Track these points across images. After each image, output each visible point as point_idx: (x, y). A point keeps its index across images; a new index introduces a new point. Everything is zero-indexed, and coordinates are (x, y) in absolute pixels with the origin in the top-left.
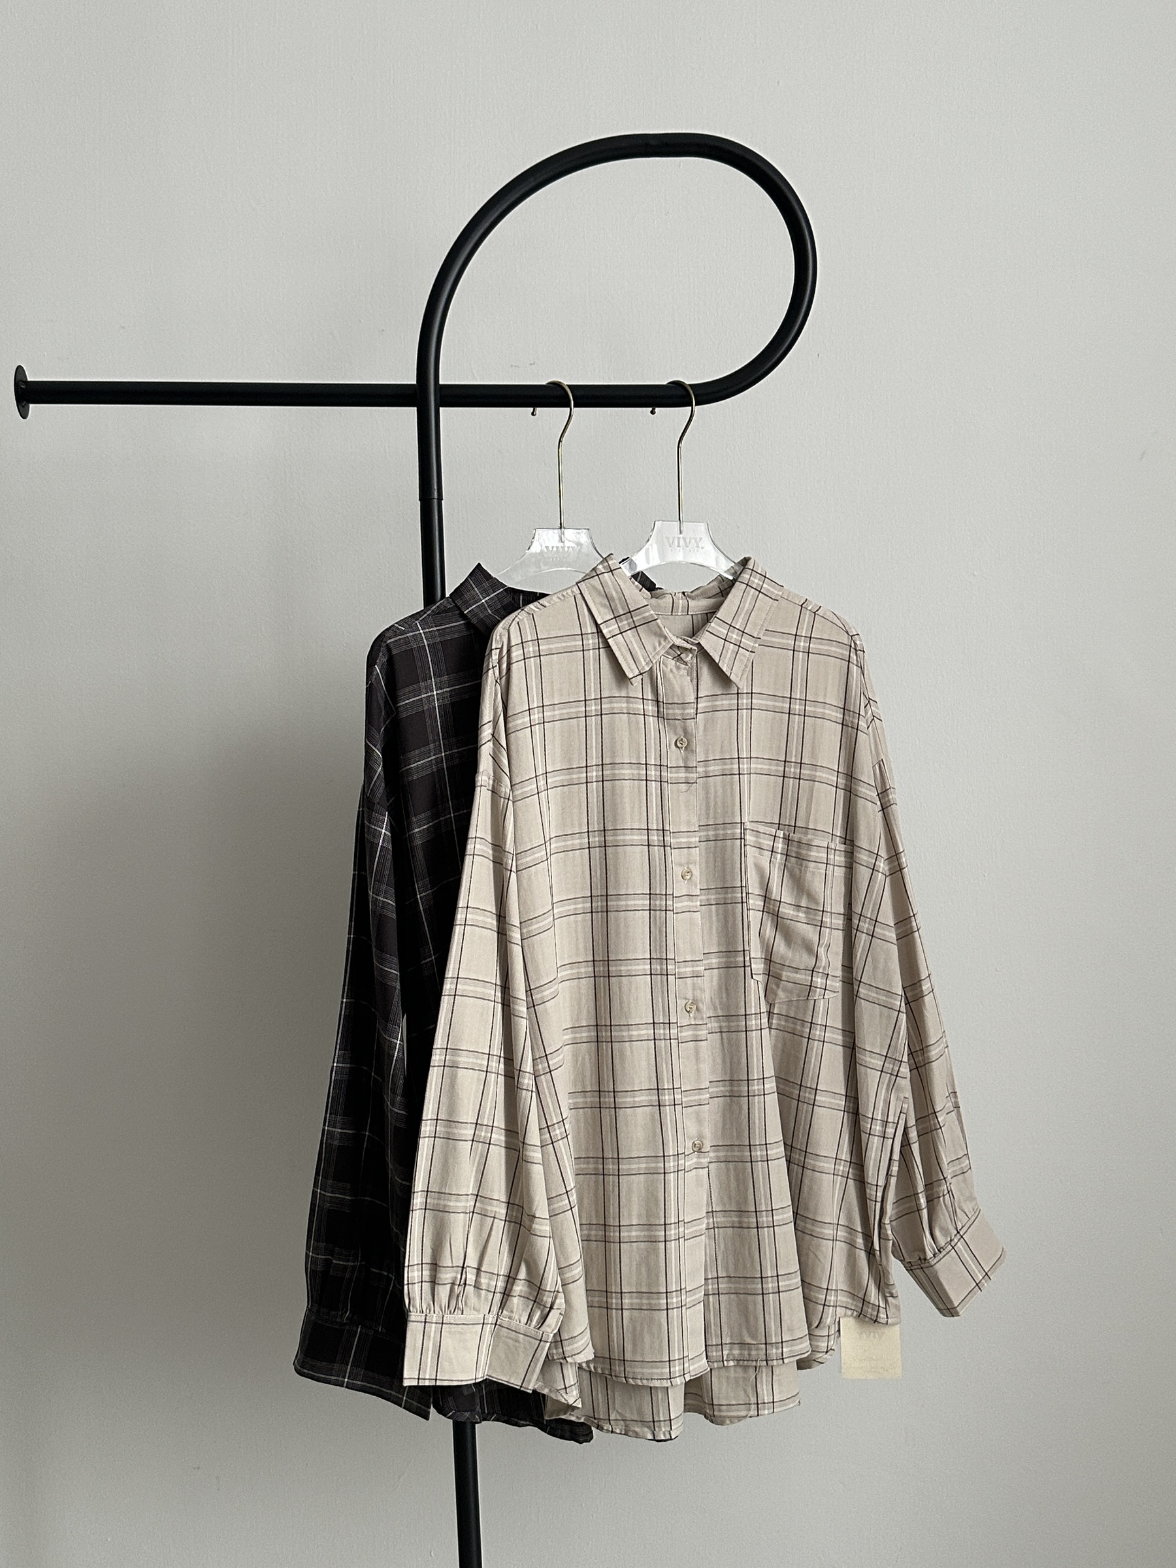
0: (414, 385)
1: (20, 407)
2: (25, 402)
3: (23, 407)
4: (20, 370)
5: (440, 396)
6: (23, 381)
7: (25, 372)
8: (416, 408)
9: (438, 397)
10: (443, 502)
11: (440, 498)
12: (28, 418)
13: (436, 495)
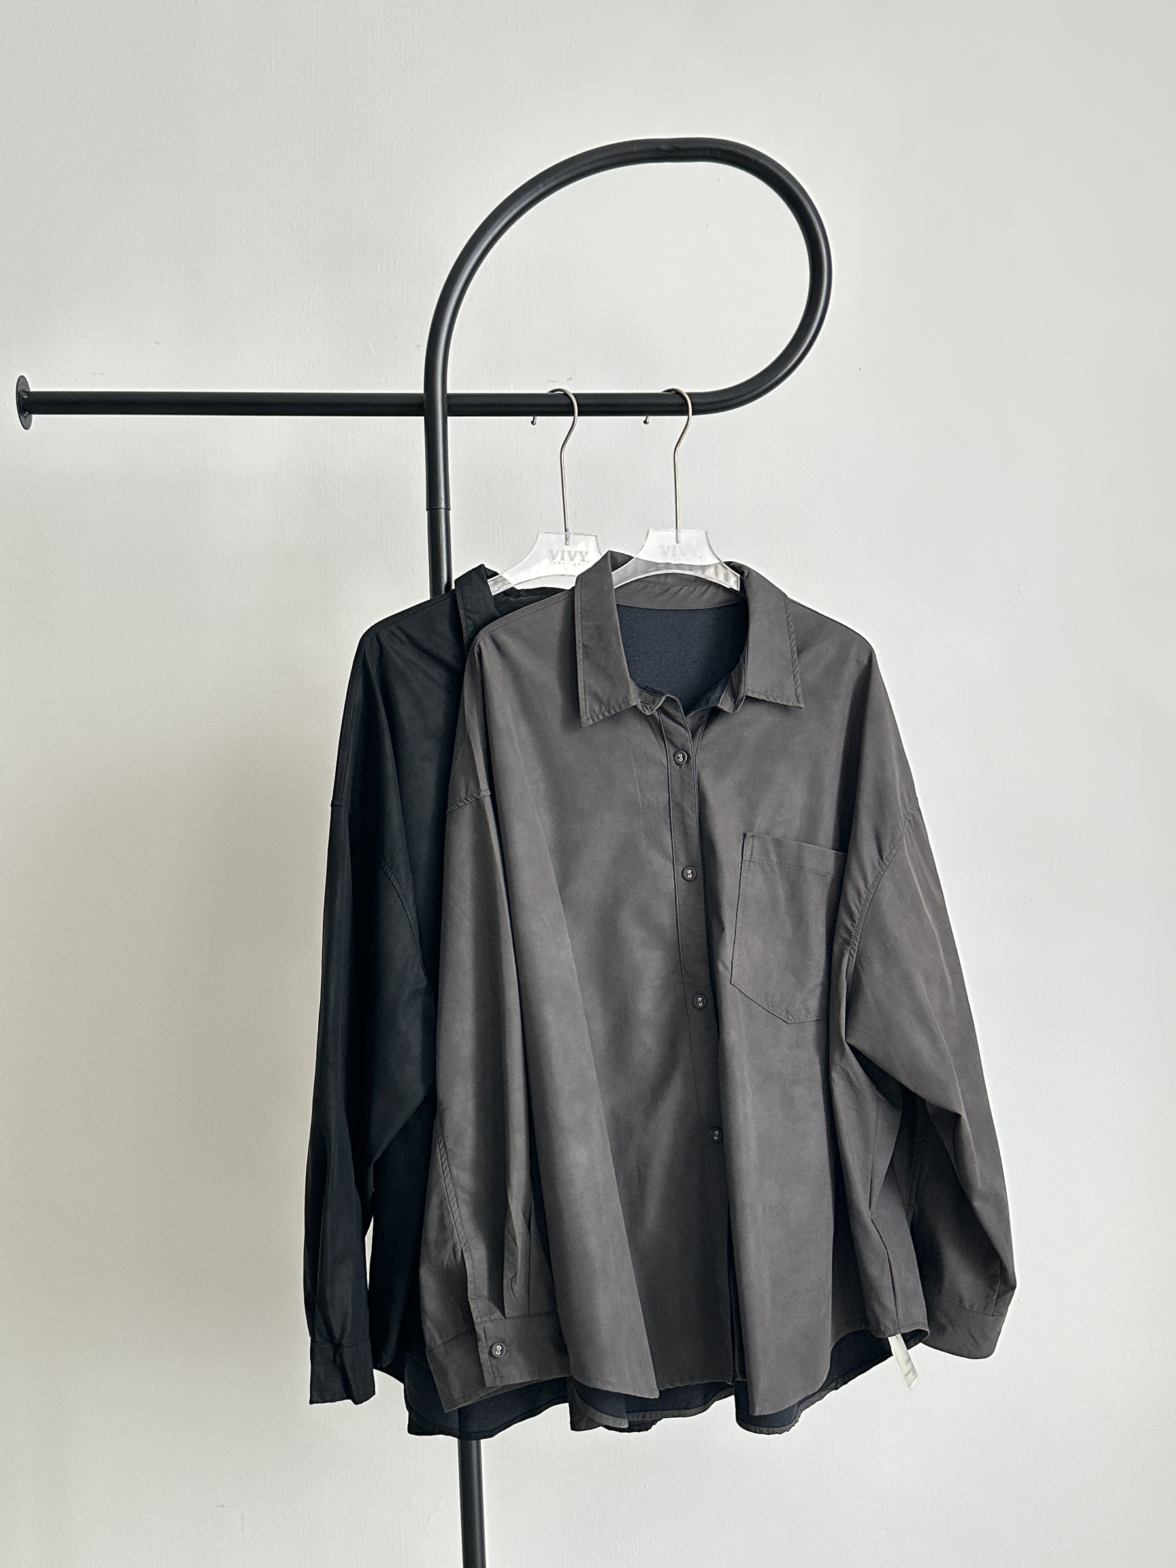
0: (421, 394)
1: (23, 420)
2: (27, 413)
3: (25, 417)
4: (22, 381)
5: (448, 405)
6: (24, 392)
7: (26, 382)
8: (423, 418)
9: (446, 407)
10: (451, 513)
11: (447, 509)
12: (31, 428)
13: (443, 505)
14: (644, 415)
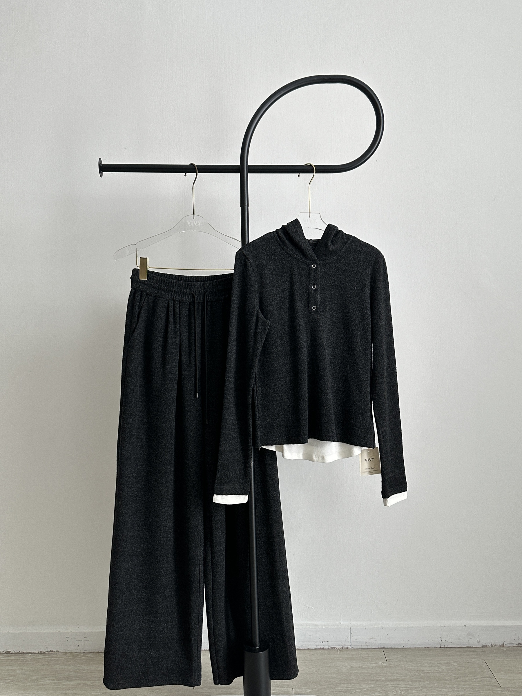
0: (239, 165)
1: (100, 173)
2: (102, 171)
4: (100, 160)
6: (101, 164)
8: (239, 174)
9: (248, 170)
10: (249, 206)
13: (246, 205)
14: (298, 173)
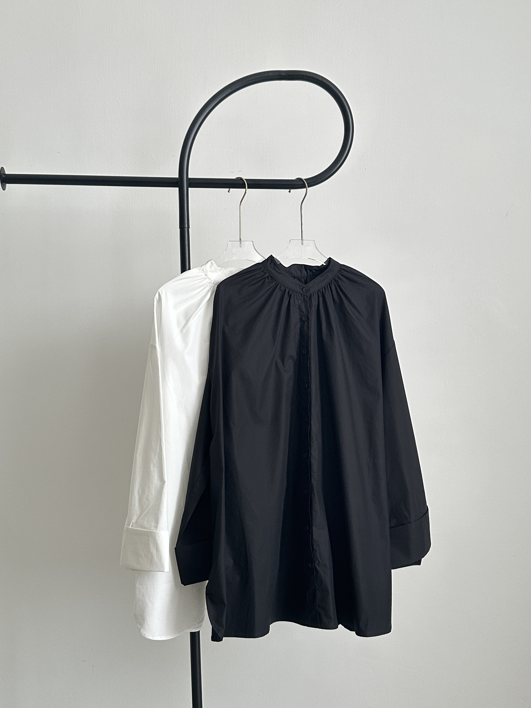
0: (177, 178)
1: (2, 186)
2: (4, 183)
3: (4, 185)
4: (2, 169)
5: (189, 183)
6: (3, 174)
7: (5, 171)
8: (178, 188)
10: (190, 229)
11: (188, 227)
12: (6, 190)
13: (186, 226)
